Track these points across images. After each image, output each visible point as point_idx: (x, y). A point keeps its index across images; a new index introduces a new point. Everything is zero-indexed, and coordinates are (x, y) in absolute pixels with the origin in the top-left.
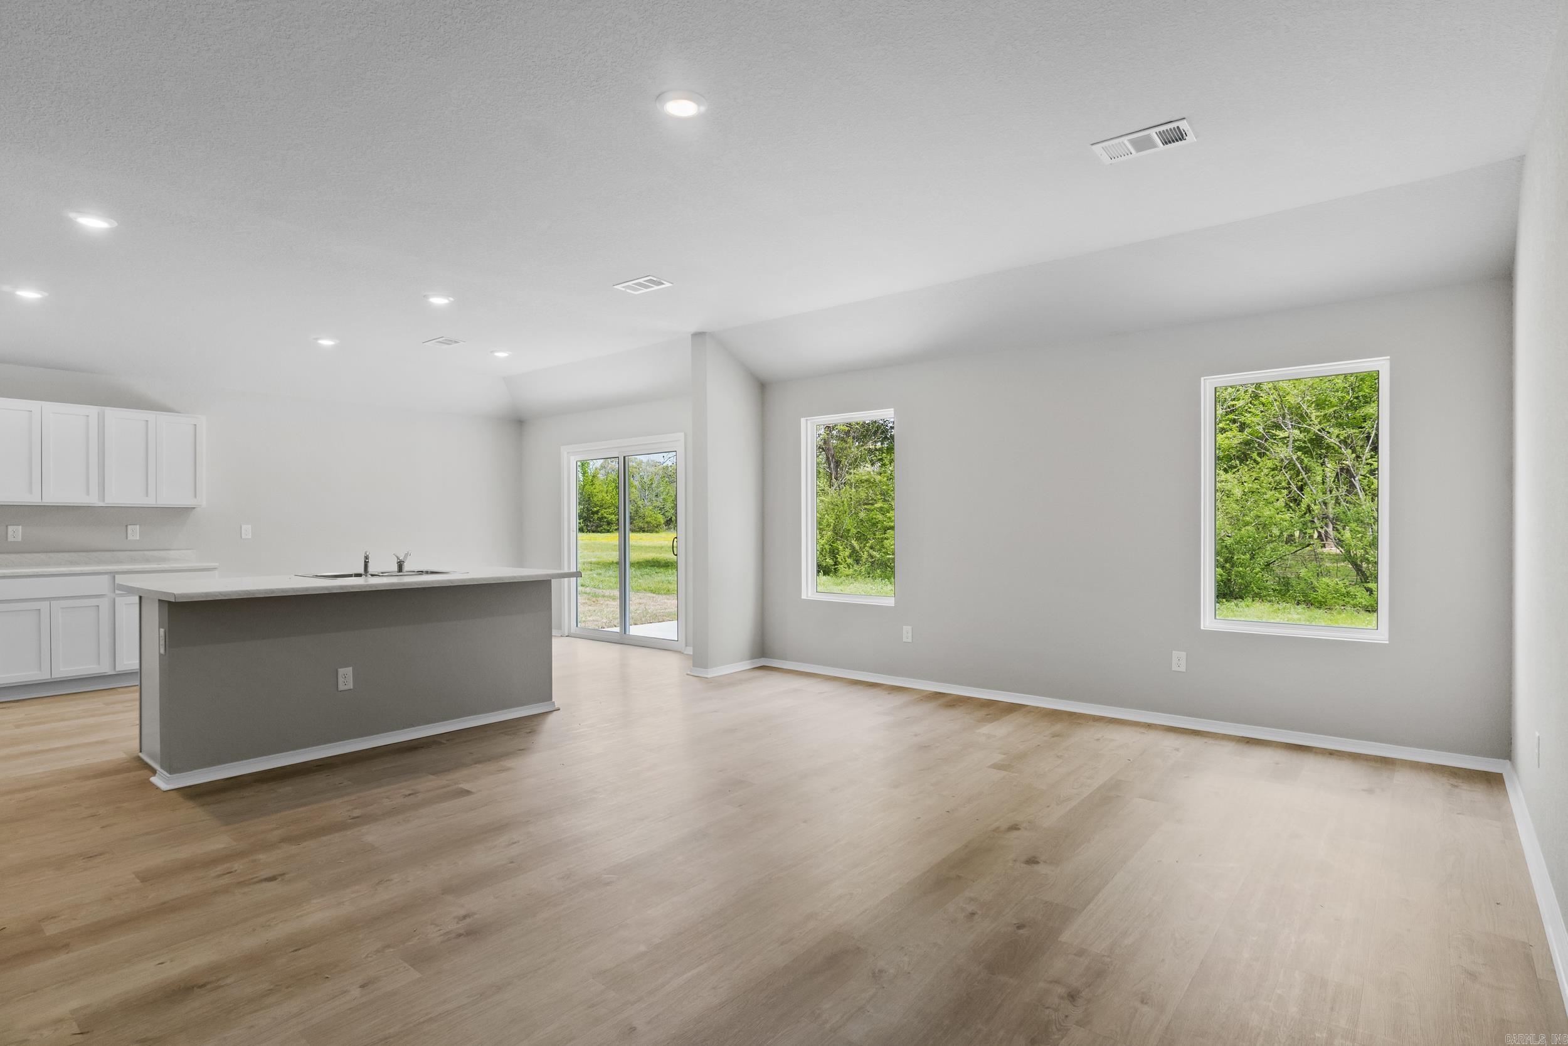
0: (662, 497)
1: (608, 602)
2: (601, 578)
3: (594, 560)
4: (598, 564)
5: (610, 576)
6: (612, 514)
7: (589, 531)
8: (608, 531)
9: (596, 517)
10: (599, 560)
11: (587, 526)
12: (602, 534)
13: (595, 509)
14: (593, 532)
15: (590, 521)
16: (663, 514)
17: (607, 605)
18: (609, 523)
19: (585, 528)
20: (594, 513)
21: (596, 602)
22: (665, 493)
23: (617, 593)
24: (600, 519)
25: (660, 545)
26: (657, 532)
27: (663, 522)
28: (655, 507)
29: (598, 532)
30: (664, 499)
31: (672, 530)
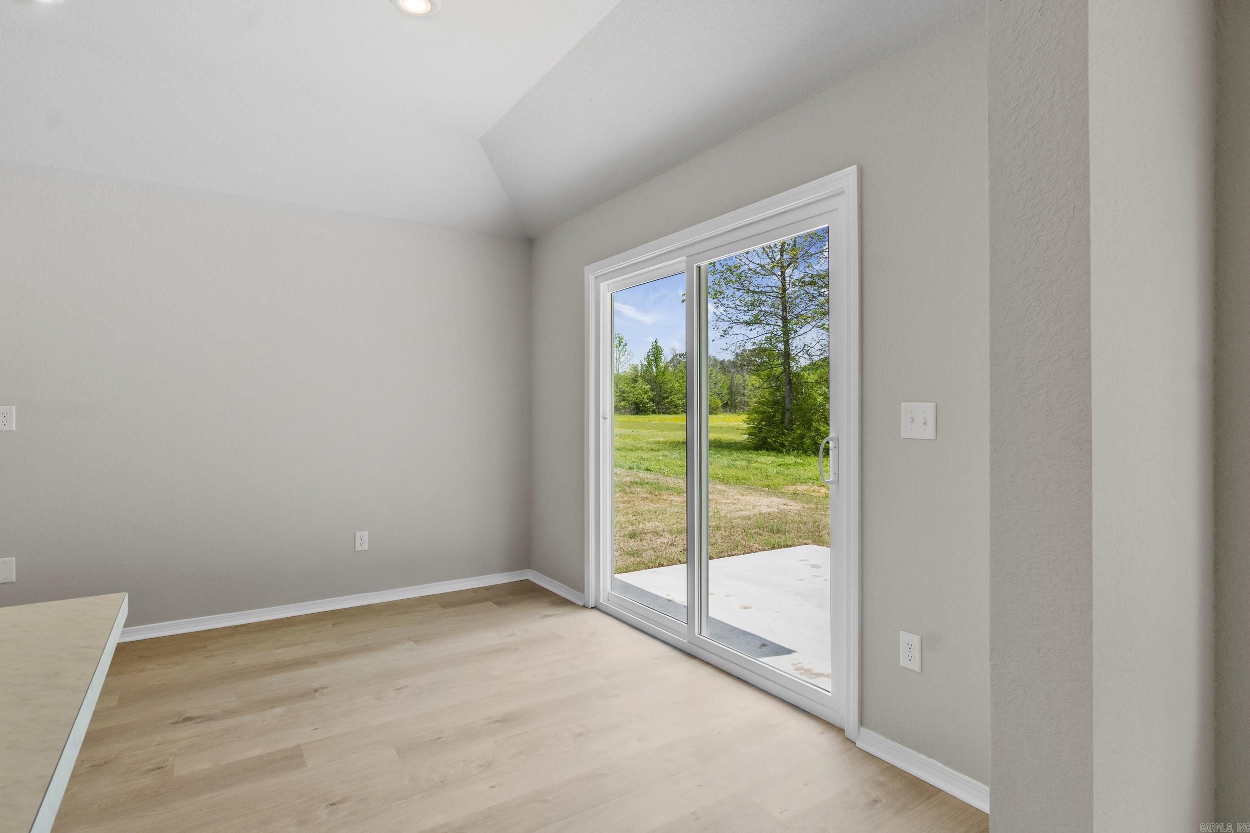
0: (719, 385)
1: (672, 497)
2: (667, 461)
3: (662, 439)
4: (665, 443)
5: (675, 459)
6: (679, 399)
7: (660, 413)
8: (675, 413)
9: (666, 401)
10: (667, 439)
11: (659, 409)
12: (671, 416)
13: (666, 395)
14: (664, 413)
15: (661, 405)
16: (721, 399)
17: (671, 500)
18: (676, 406)
19: (657, 410)
20: (664, 398)
21: (659, 497)
22: (722, 382)
23: (682, 483)
24: (670, 403)
25: (720, 426)
26: (715, 414)
27: (720, 405)
28: (714, 393)
29: (669, 414)
30: (721, 386)
31: (728, 412)
